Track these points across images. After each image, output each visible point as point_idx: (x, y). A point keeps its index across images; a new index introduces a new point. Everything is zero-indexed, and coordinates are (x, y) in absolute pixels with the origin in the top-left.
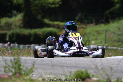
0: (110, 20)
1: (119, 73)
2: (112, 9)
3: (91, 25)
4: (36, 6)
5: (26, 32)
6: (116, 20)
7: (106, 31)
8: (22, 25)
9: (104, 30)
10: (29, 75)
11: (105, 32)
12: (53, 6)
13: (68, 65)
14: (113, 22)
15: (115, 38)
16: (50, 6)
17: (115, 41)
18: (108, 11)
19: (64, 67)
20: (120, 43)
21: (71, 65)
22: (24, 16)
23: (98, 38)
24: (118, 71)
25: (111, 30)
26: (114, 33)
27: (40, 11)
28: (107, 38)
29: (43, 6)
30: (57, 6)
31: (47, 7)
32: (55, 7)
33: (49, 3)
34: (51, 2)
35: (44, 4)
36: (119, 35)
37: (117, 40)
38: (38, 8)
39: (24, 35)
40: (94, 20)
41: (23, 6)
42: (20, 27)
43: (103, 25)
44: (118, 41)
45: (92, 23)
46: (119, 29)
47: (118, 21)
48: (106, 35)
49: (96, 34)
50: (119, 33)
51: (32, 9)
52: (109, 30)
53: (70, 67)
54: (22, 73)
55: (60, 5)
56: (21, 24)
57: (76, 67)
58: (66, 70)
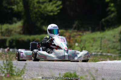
0: (105, 28)
1: (107, 76)
3: (88, 33)
4: (36, 13)
5: (26, 38)
6: (111, 28)
7: (102, 38)
8: (22, 32)
9: (99, 38)
10: (21, 76)
12: (52, 14)
13: (60, 68)
14: (108, 30)
15: (110, 45)
16: (49, 14)
17: (110, 48)
18: (103, 20)
19: (56, 70)
20: (114, 50)
21: (63, 68)
22: (24, 23)
23: (94, 45)
24: (106, 74)
25: (107, 37)
26: (109, 40)
27: (39, 19)
28: (102, 45)
29: (42, 14)
30: (56, 13)
31: (45, 15)
32: (54, 15)
33: (48, 11)
34: (50, 11)
35: (43, 12)
36: (114, 42)
37: (112, 47)
38: (37, 16)
39: (23, 41)
40: (90, 28)
41: (23, 14)
42: (20, 33)
43: (98, 33)
44: (113, 48)
45: (88, 30)
46: (114, 36)
47: (113, 29)
48: (101, 42)
49: (92, 41)
50: (114, 40)
51: (32, 16)
52: (105, 38)
53: (62, 69)
54: (14, 74)
55: (58, 13)
56: (21, 30)
57: (67, 70)
58: (57, 72)
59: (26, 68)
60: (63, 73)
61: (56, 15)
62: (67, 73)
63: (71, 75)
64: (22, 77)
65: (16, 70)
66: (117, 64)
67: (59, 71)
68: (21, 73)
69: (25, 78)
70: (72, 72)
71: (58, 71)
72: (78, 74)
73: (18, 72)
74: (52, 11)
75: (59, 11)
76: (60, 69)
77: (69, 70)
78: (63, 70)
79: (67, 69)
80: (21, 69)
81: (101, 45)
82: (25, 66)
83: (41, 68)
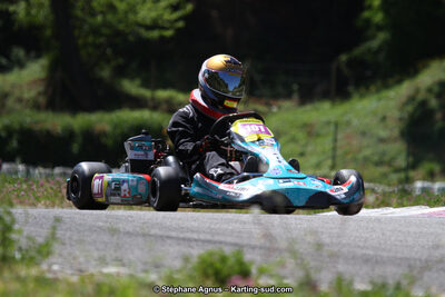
0: (351, 89)
2: (358, 51)
3: (287, 104)
4: (95, 31)
5: (58, 122)
6: (373, 88)
7: (337, 125)
8: (42, 100)
9: (328, 123)
10: (39, 264)
11: (332, 128)
12: (155, 34)
13: (182, 236)
14: (362, 96)
15: (367, 152)
16: (143, 33)
17: (366, 159)
18: (344, 58)
19: (169, 241)
20: (384, 169)
21: (195, 236)
22: (53, 68)
23: (309, 149)
24: (354, 257)
25: (355, 122)
26: (363, 134)
27: (109, 52)
28: (339, 152)
29: (118, 33)
30: (169, 33)
31: (131, 38)
32: (162, 38)
33: (140, 25)
34: (148, 22)
35: (121, 27)
36: (382, 140)
37: (376, 158)
38: (102, 40)
39: (48, 134)
40: (295, 87)
41: (48, 32)
42: (36, 107)
43: (326, 105)
44: (379, 164)
45: (288, 96)
46: (384, 119)
47: (378, 91)
48: (335, 140)
49: (301, 135)
50: (383, 134)
51: (80, 42)
52: (348, 123)
53: (189, 240)
54: (14, 257)
55: (178, 31)
56: (39, 94)
57: (209, 242)
58: (172, 250)
59: (59, 233)
60: (197, 252)
61: (171, 38)
62: (211, 254)
63: (224, 259)
64: (44, 267)
65: (23, 243)
66: (392, 220)
67: (179, 244)
68: (39, 252)
69: (55, 272)
70: (228, 251)
71: (177, 248)
72: (248, 257)
73: (27, 251)
74: (155, 26)
75: (181, 24)
76: (184, 239)
77: (215, 242)
78: (193, 244)
79: (209, 237)
80: (40, 240)
81: (334, 149)
82: (54, 228)
83: (113, 235)
